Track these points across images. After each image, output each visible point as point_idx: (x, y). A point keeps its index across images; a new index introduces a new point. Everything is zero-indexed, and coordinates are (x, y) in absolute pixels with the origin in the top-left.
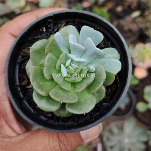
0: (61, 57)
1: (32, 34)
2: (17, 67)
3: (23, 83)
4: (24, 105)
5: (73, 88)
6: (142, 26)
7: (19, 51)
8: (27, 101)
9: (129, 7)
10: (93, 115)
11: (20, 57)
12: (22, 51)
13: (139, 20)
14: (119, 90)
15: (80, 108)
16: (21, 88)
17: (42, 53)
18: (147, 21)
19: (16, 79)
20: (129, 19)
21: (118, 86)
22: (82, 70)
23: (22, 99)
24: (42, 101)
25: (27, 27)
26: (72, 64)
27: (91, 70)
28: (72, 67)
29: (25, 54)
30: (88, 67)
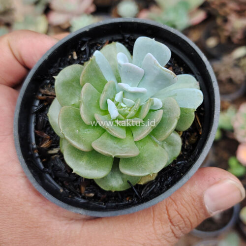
0: (106, 87)
1: (56, 65)
2: (33, 119)
3: (45, 145)
4: (46, 181)
7: (34, 93)
10: (164, 181)
11: (37, 103)
12: (40, 92)
14: (201, 138)
15: (143, 166)
16: (39, 153)
17: (74, 86)
19: (31, 138)
21: (200, 133)
22: (140, 108)
23: (43, 171)
25: (48, 52)
26: (124, 99)
28: (125, 104)
29: (45, 97)
30: (150, 100)
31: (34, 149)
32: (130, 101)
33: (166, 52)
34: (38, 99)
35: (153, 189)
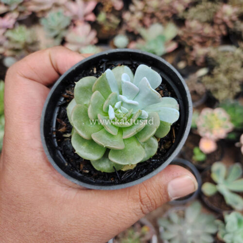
1: (80, 75)
2: (57, 110)
3: (61, 130)
4: (57, 156)
5: (120, 135)
6: (210, 87)
7: (62, 92)
8: (61, 152)
9: (194, 62)
10: (139, 172)
11: (62, 99)
12: (66, 92)
13: (207, 79)
15: (125, 158)
16: (56, 135)
17: (88, 91)
18: (217, 82)
19: (52, 124)
20: (193, 77)
21: (173, 142)
23: (57, 148)
24: (82, 147)
25: (76, 65)
26: (122, 107)
27: (143, 116)
28: (121, 111)
29: (68, 96)
30: (140, 111)
31: (53, 131)
32: (125, 109)
33: (158, 78)
34: (63, 97)
35: (131, 176)
